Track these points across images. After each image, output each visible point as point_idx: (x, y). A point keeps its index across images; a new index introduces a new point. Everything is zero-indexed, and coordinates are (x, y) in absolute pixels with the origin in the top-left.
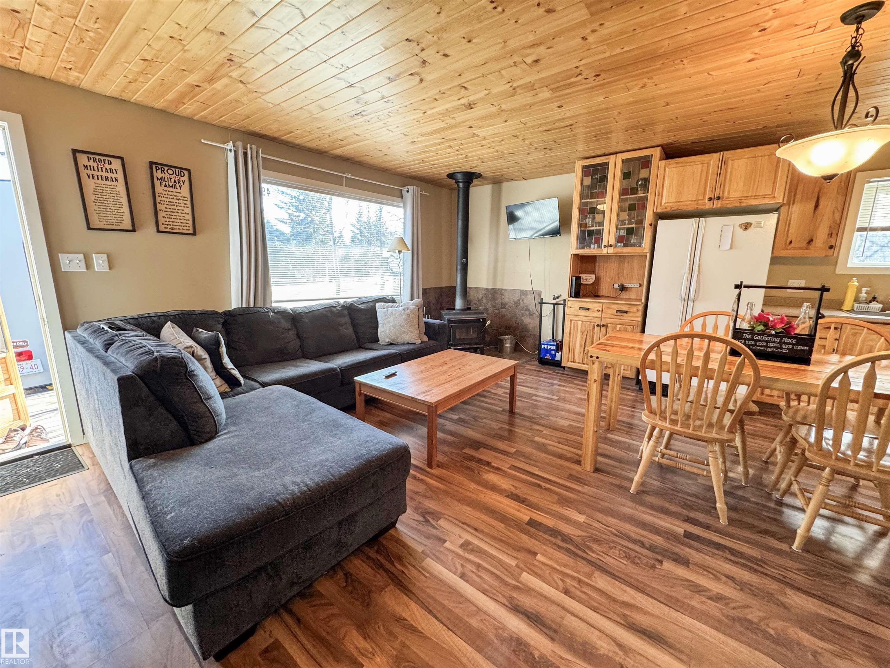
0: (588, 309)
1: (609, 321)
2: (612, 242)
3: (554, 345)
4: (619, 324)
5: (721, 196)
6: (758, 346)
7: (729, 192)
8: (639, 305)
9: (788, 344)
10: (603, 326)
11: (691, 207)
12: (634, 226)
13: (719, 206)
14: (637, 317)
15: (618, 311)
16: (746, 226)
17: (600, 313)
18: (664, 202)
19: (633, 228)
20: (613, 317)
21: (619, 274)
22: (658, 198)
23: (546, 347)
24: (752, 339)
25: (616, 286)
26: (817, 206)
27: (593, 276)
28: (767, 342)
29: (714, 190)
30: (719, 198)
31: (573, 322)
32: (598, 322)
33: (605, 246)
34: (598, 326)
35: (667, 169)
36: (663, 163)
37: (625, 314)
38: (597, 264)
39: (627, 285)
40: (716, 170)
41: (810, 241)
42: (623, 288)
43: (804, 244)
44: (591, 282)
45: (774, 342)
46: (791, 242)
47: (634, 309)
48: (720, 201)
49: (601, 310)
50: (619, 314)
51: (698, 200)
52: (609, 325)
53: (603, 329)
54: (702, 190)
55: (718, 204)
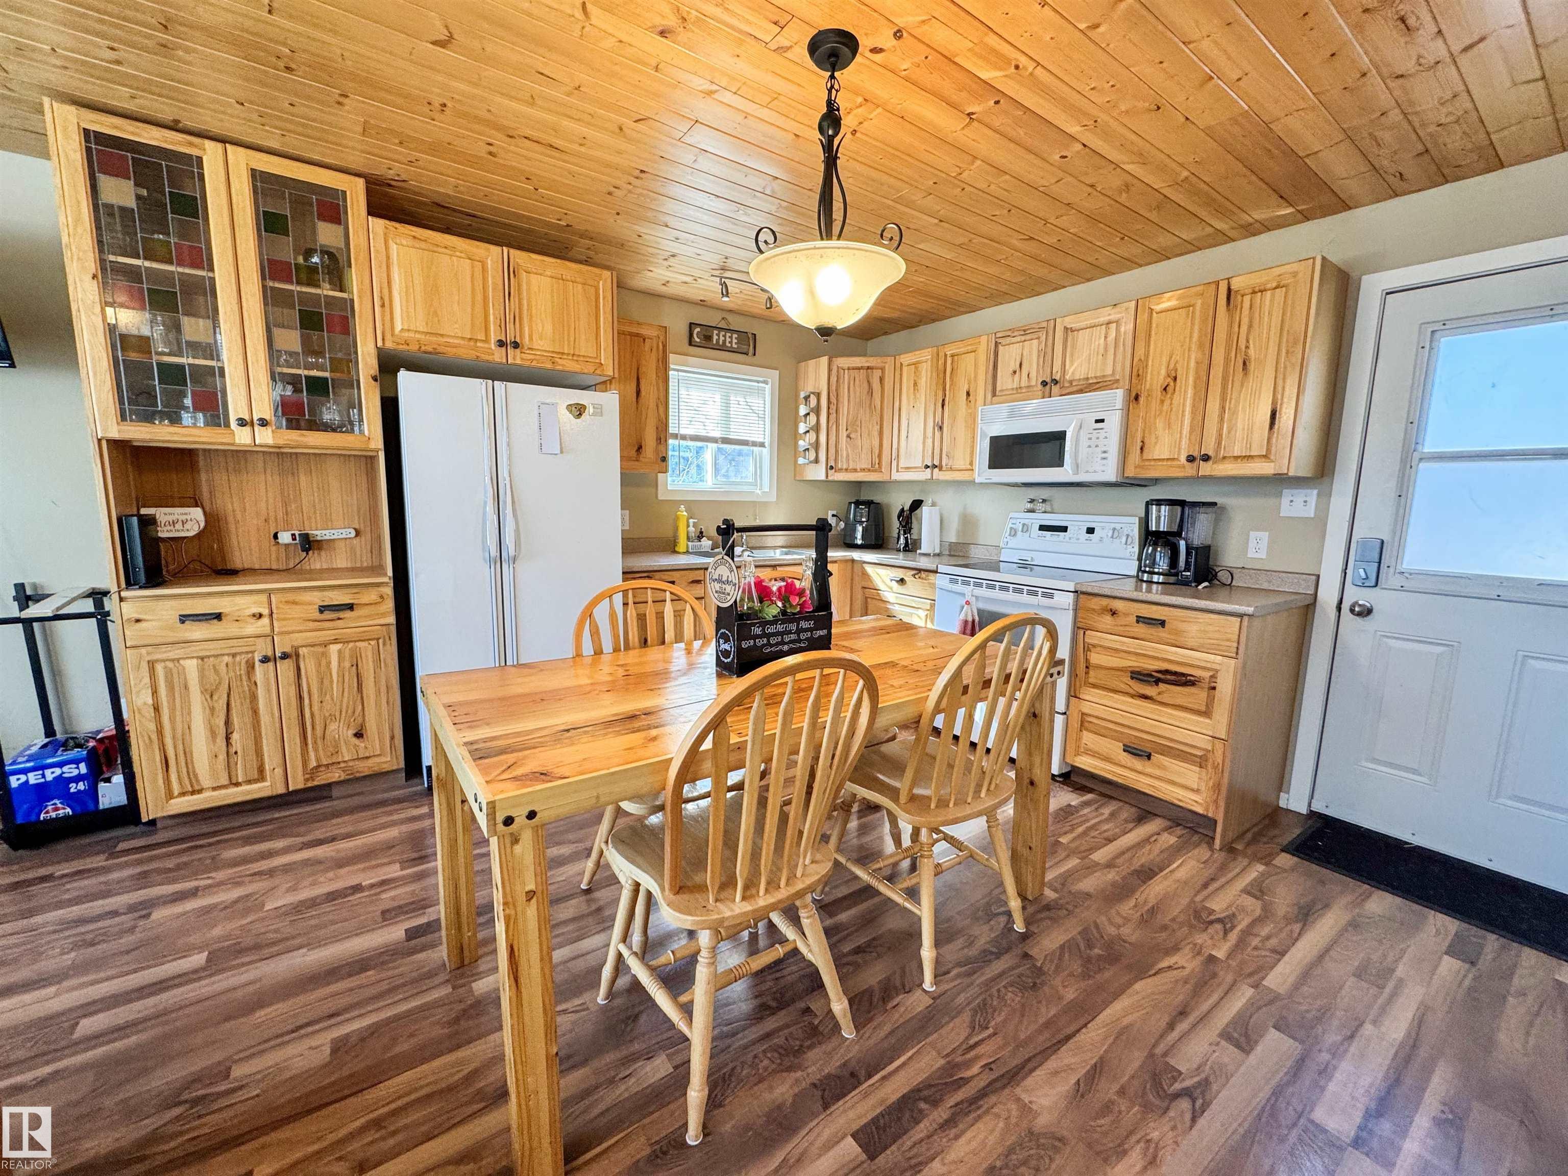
0: (218, 617)
1: (298, 639)
2: (264, 408)
3: (76, 762)
4: (336, 641)
5: (518, 340)
6: (772, 645)
7: (531, 339)
8: (378, 585)
9: (806, 630)
10: (285, 656)
11: (466, 353)
12: (326, 374)
13: (518, 362)
14: (383, 615)
15: (323, 609)
16: (579, 411)
17: (266, 621)
18: (398, 327)
19: (326, 379)
20: (312, 625)
21: (286, 504)
22: (383, 316)
23: (33, 778)
24: (764, 635)
25: (285, 538)
26: (638, 392)
27: (197, 513)
28: (781, 634)
29: (503, 325)
30: (516, 345)
31: (159, 668)
32: (262, 648)
33: (242, 423)
34: (265, 660)
35: (394, 248)
36: (378, 225)
37: (347, 614)
38: (203, 477)
39: (319, 534)
40: (501, 283)
41: (640, 448)
42: (308, 544)
43: (633, 453)
44: (192, 530)
45: (790, 632)
47: (371, 596)
48: (518, 351)
49: (266, 612)
50: (328, 615)
51: (476, 340)
52: (302, 651)
53: (285, 668)
54: (480, 320)
55: (515, 358)
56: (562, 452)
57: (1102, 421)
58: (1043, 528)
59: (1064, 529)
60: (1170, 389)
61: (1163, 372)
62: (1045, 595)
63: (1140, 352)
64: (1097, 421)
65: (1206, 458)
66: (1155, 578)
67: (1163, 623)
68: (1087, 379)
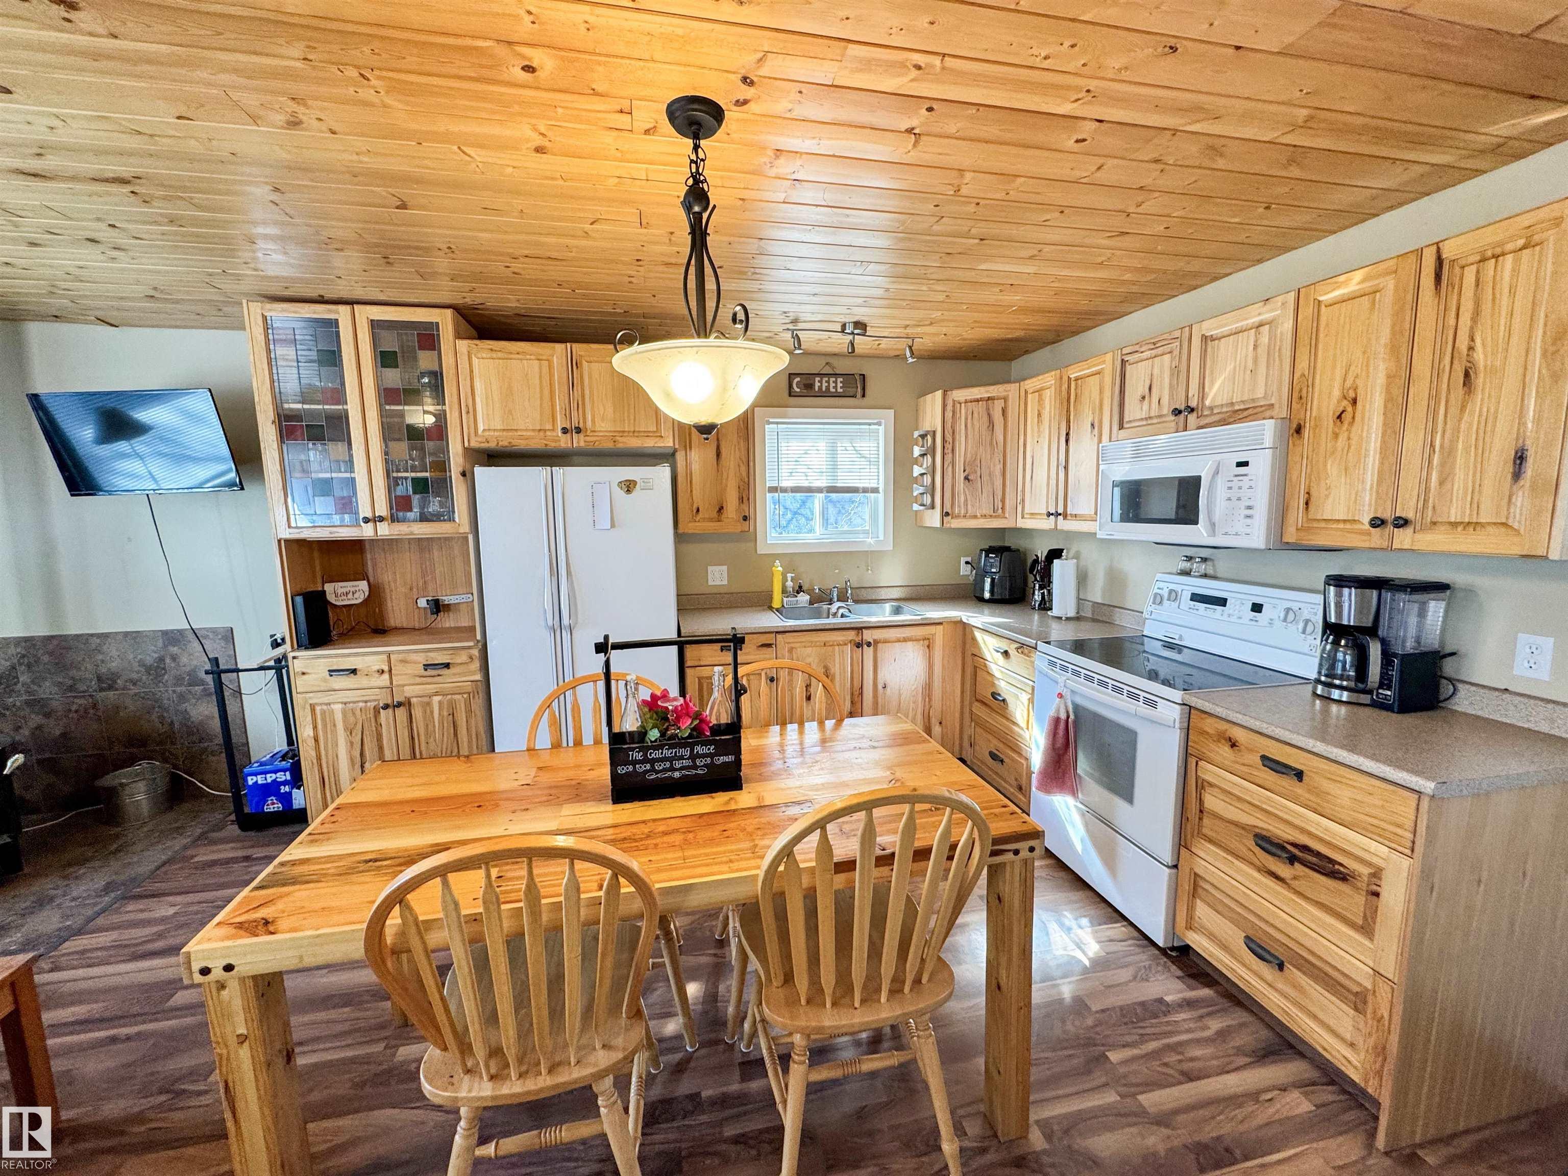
0: (354, 671)
1: (410, 691)
2: (382, 509)
3: (284, 770)
4: (437, 694)
5: (581, 426)
6: (657, 772)
7: (593, 421)
8: (469, 648)
9: (704, 756)
10: (400, 705)
11: (535, 443)
12: (427, 474)
13: (582, 444)
14: (473, 673)
15: (427, 667)
16: (629, 486)
17: (386, 676)
18: (481, 427)
19: (426, 479)
20: (418, 680)
21: (423, 577)
22: (468, 418)
23: (260, 780)
24: (645, 761)
25: (422, 603)
26: (718, 455)
27: (363, 585)
28: (671, 760)
29: (568, 415)
30: (578, 430)
31: (318, 708)
32: (385, 699)
33: (366, 520)
34: (386, 707)
35: (475, 361)
36: (463, 345)
37: (445, 671)
38: (369, 556)
39: (447, 599)
40: (565, 375)
41: (721, 509)
42: (437, 607)
43: (715, 514)
44: (359, 598)
45: (682, 758)
46: (698, 510)
47: (463, 657)
48: (581, 435)
49: (386, 668)
50: (430, 672)
51: (545, 431)
52: (414, 700)
53: (401, 713)
54: (547, 411)
55: (579, 442)
56: (613, 525)
57: (1245, 464)
58: (1196, 598)
59: (1222, 602)
60: (1347, 417)
61: (1337, 393)
62: (1148, 702)
63: (1303, 365)
64: (1241, 464)
65: (1402, 523)
66: (1336, 694)
67: (1299, 775)
68: (1232, 404)
